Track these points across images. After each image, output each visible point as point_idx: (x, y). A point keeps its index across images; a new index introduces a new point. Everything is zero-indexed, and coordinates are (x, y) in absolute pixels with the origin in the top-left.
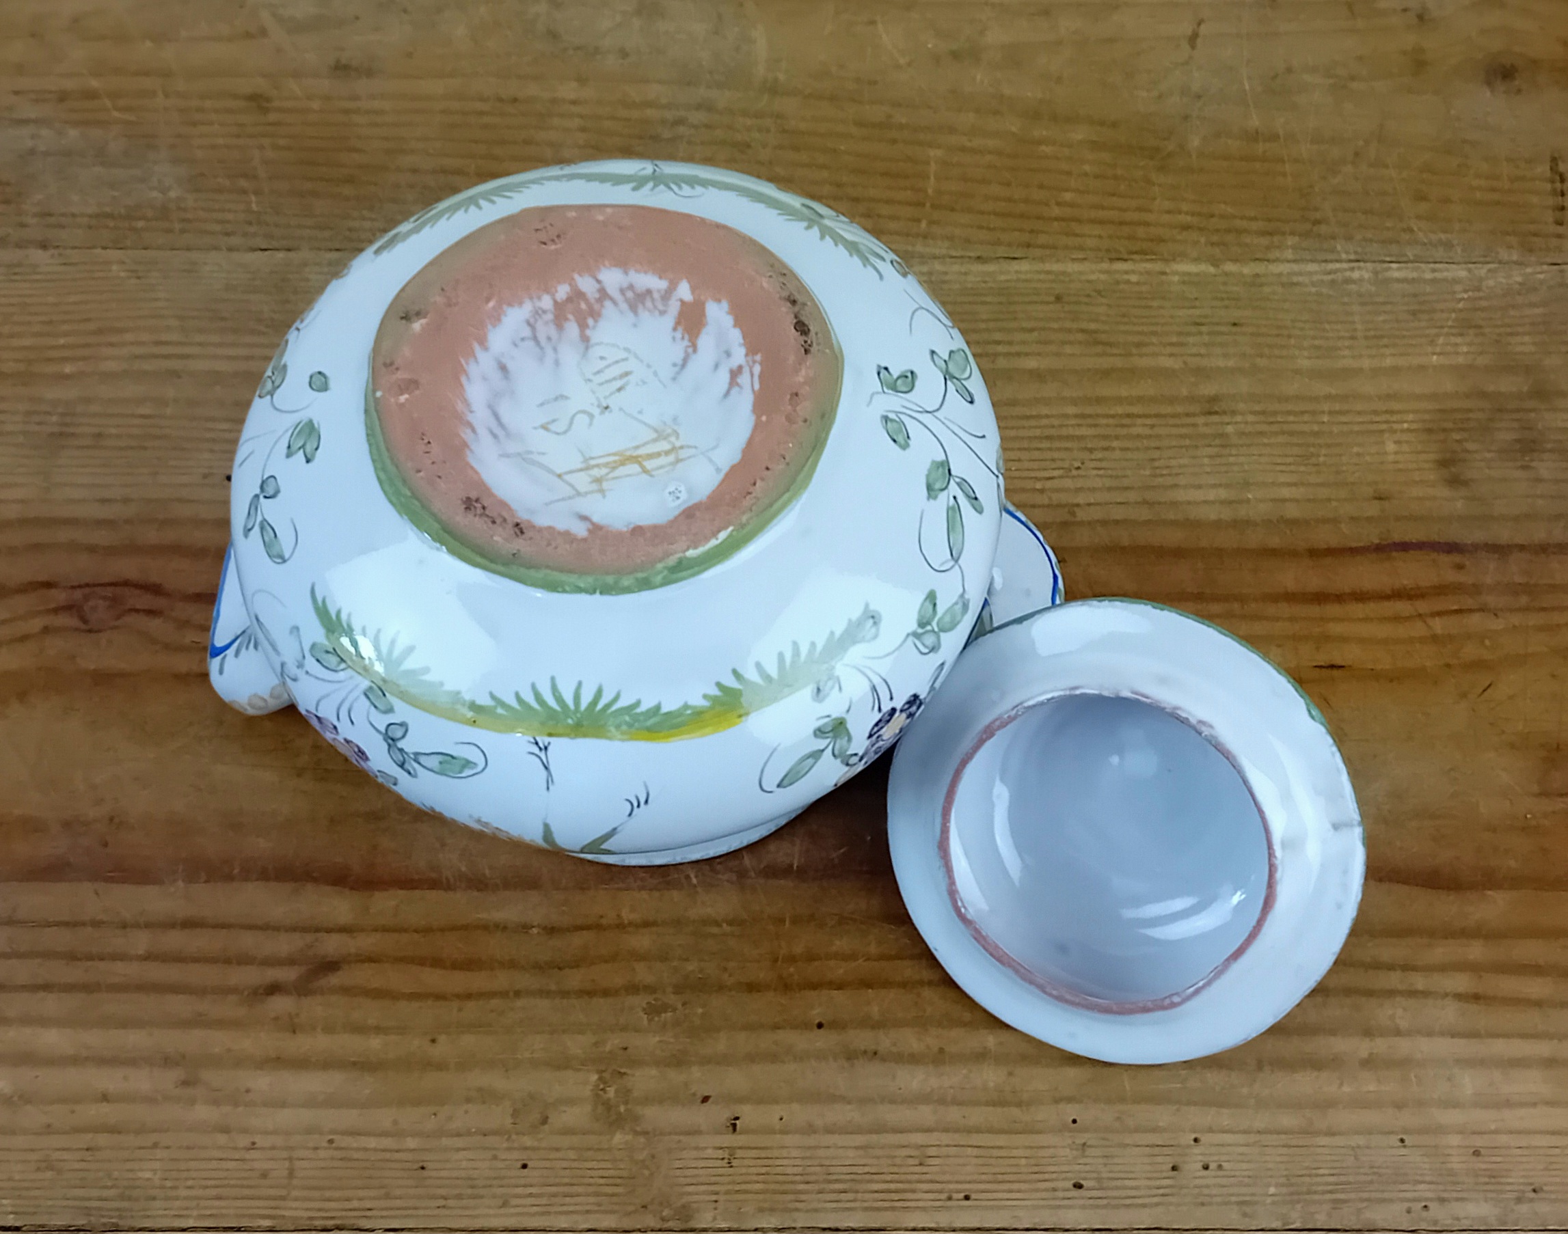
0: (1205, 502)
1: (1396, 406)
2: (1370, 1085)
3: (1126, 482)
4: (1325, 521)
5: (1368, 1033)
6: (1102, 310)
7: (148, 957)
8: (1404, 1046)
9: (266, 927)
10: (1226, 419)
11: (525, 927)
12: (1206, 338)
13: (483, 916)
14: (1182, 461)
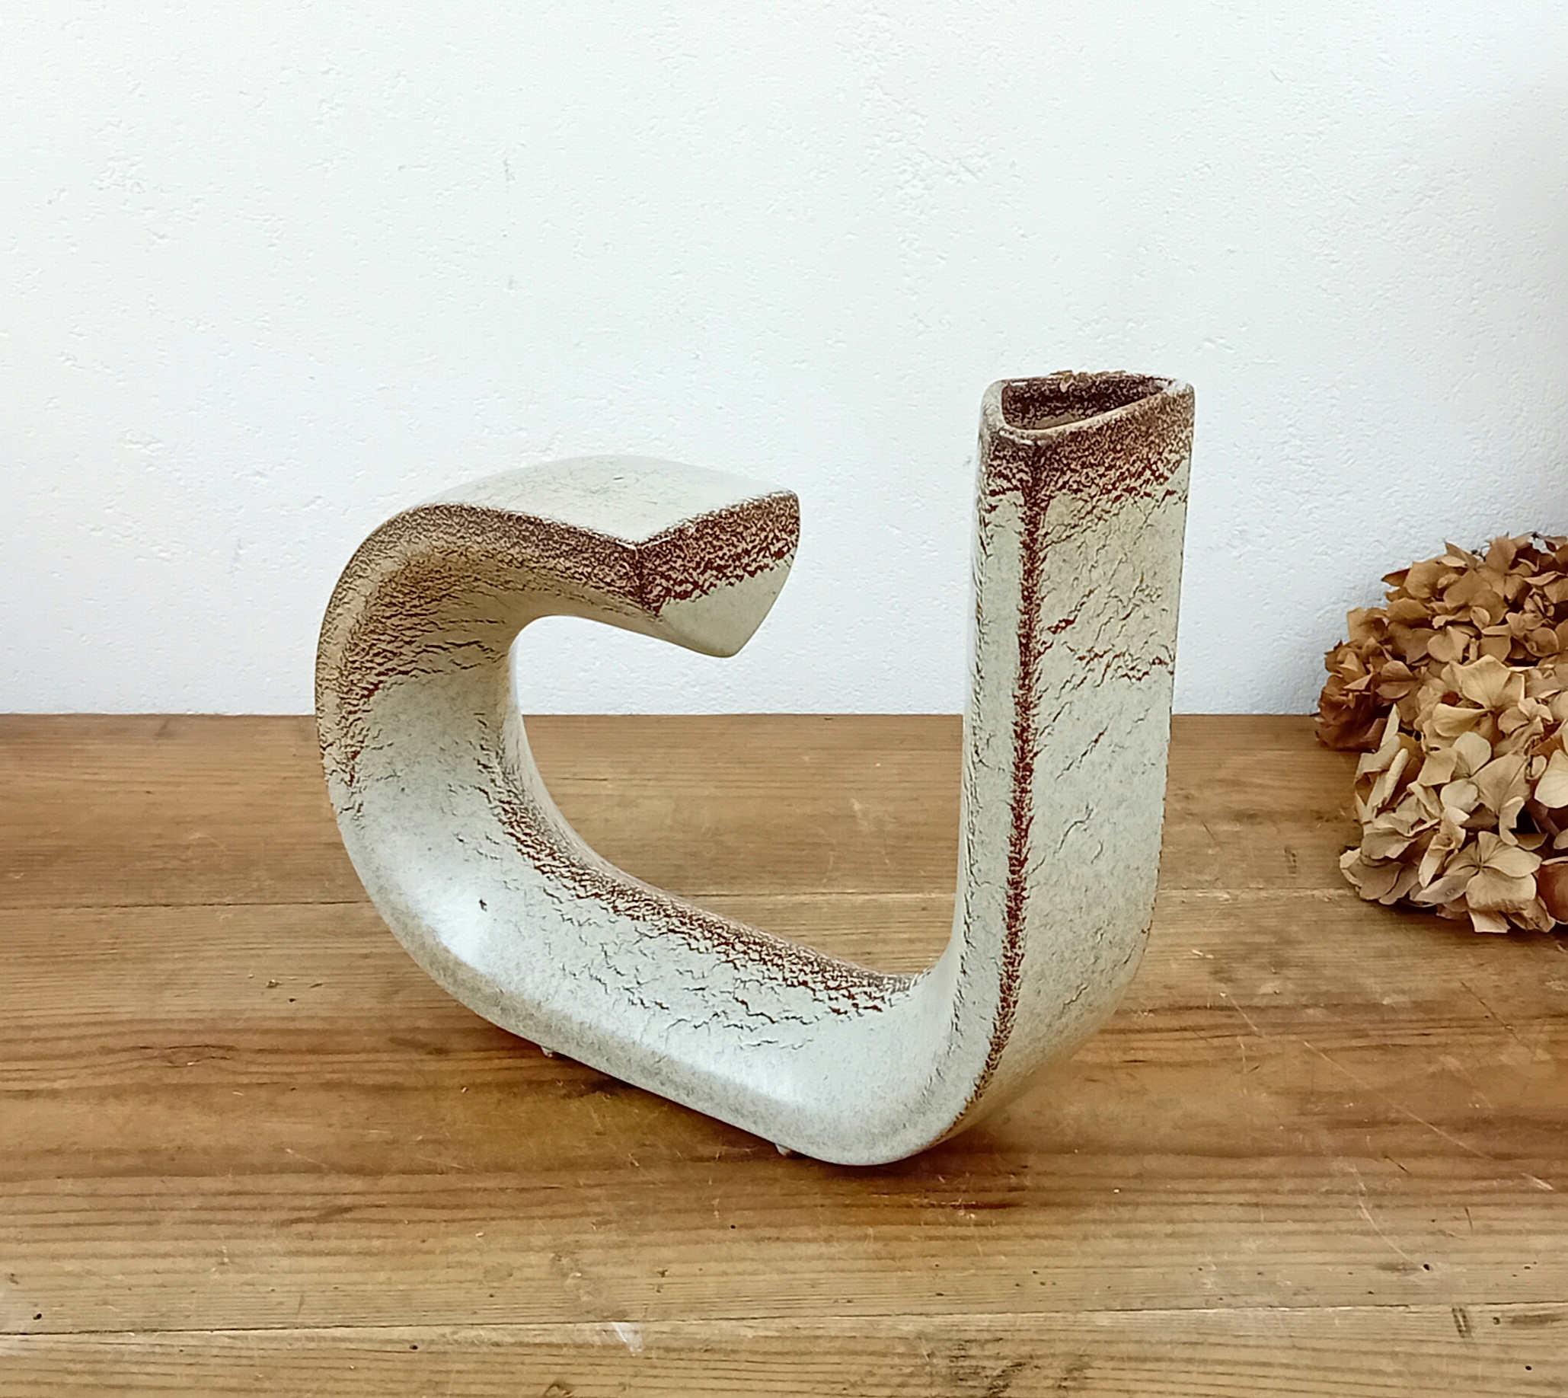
2: (1173, 1244)
5: (1170, 1221)
7: (200, 1208)
8: (1200, 1228)
9: (296, 1194)
11: (502, 1190)
13: (469, 1185)
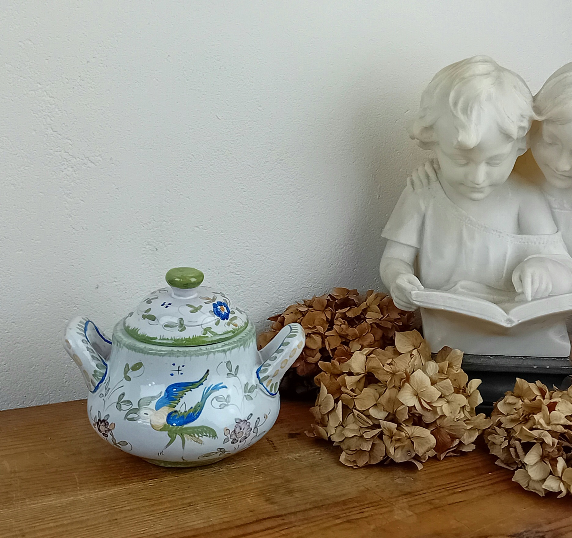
0: (198, 524)
1: (247, 493)
3: (170, 526)
4: (237, 519)
6: (145, 493)
10: (196, 506)
12: (182, 492)
14: (187, 517)
